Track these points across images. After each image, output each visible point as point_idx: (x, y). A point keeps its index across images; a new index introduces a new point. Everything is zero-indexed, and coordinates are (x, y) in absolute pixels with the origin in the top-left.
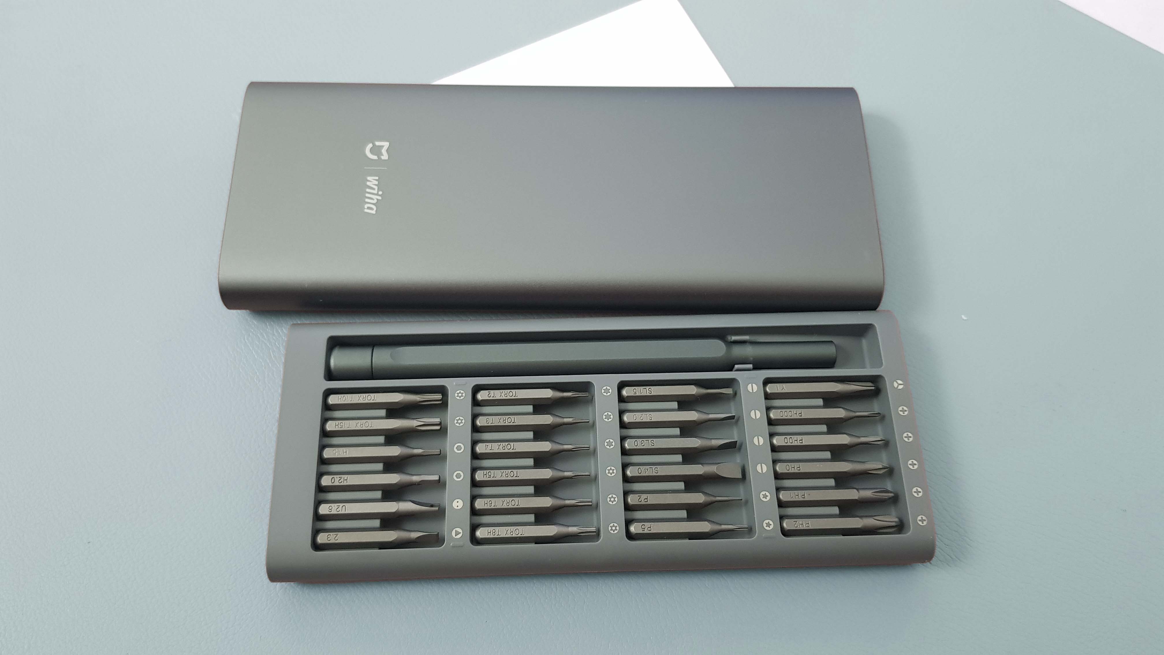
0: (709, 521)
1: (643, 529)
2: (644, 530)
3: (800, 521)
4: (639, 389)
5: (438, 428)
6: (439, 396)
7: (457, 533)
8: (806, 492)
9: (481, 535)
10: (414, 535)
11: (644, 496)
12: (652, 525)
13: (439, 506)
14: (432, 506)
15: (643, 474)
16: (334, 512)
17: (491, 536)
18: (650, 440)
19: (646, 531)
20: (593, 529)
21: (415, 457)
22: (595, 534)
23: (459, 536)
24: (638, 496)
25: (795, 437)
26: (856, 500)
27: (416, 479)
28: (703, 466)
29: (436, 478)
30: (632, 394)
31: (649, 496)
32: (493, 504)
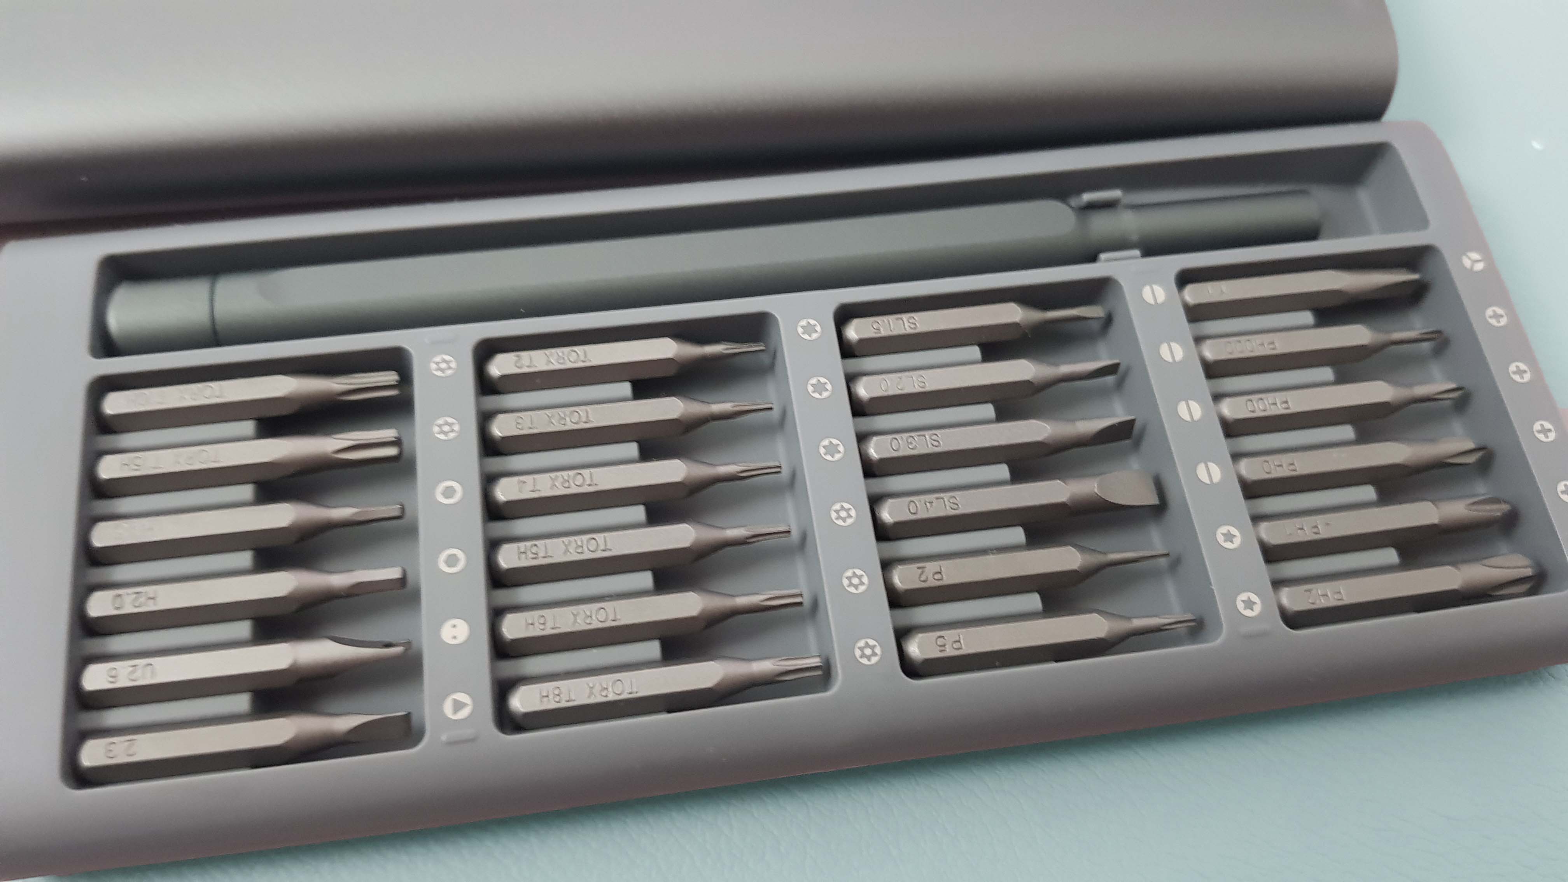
0: (1099, 612)
1: (941, 646)
2: (943, 648)
3: (1319, 588)
4: (886, 322)
5: (392, 451)
6: (391, 377)
7: (458, 706)
8: (1319, 519)
9: (523, 708)
10: (343, 724)
11: (931, 567)
12: (961, 636)
13: (408, 644)
14: (388, 645)
15: (922, 515)
16: (123, 682)
17: (551, 705)
18: (927, 434)
19: (950, 652)
20: (815, 661)
21: (337, 531)
22: (819, 673)
23: (464, 713)
24: (918, 568)
25: (1270, 398)
26: (1435, 525)
27: (339, 580)
28: (1064, 482)
29: (392, 573)
30: (870, 333)
31: (945, 564)
32: (550, 624)
